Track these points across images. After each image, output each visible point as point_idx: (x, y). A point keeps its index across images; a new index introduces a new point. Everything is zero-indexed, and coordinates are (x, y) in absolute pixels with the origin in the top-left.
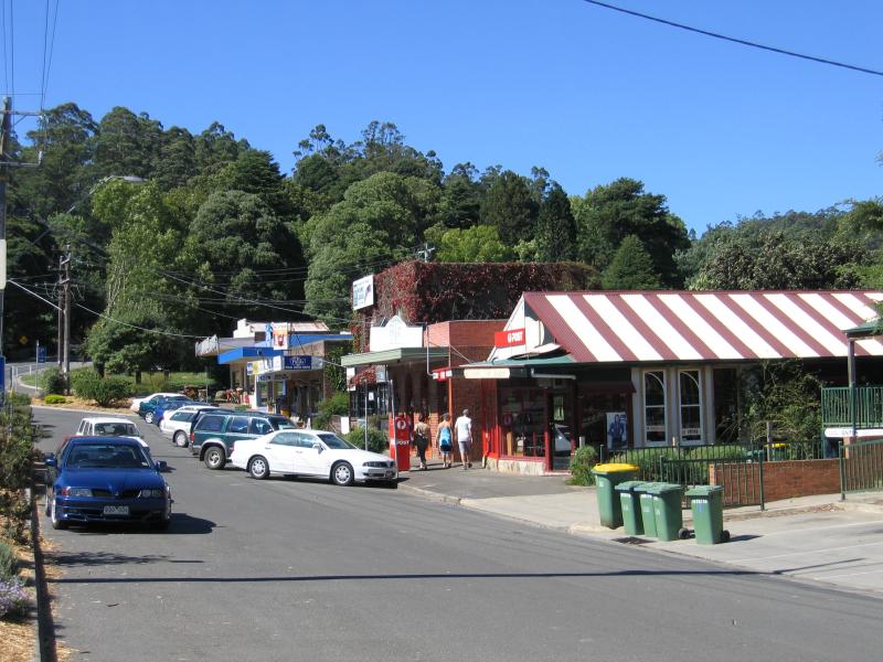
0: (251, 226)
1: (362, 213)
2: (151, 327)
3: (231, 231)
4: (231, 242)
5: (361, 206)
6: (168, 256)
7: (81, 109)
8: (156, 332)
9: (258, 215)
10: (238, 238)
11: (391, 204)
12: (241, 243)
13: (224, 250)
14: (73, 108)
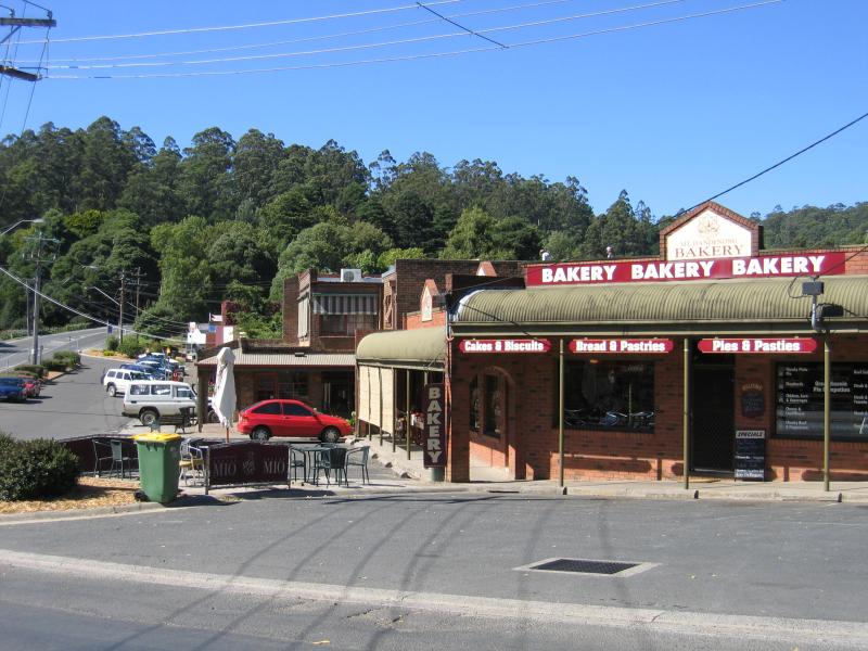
0: (241, 254)
1: (305, 248)
2: (163, 316)
3: (229, 257)
4: (228, 263)
5: (305, 243)
6: (186, 271)
7: (223, 131)
8: (165, 319)
9: (246, 248)
10: (232, 262)
11: (322, 243)
12: (233, 265)
13: (223, 268)
14: (217, 131)
